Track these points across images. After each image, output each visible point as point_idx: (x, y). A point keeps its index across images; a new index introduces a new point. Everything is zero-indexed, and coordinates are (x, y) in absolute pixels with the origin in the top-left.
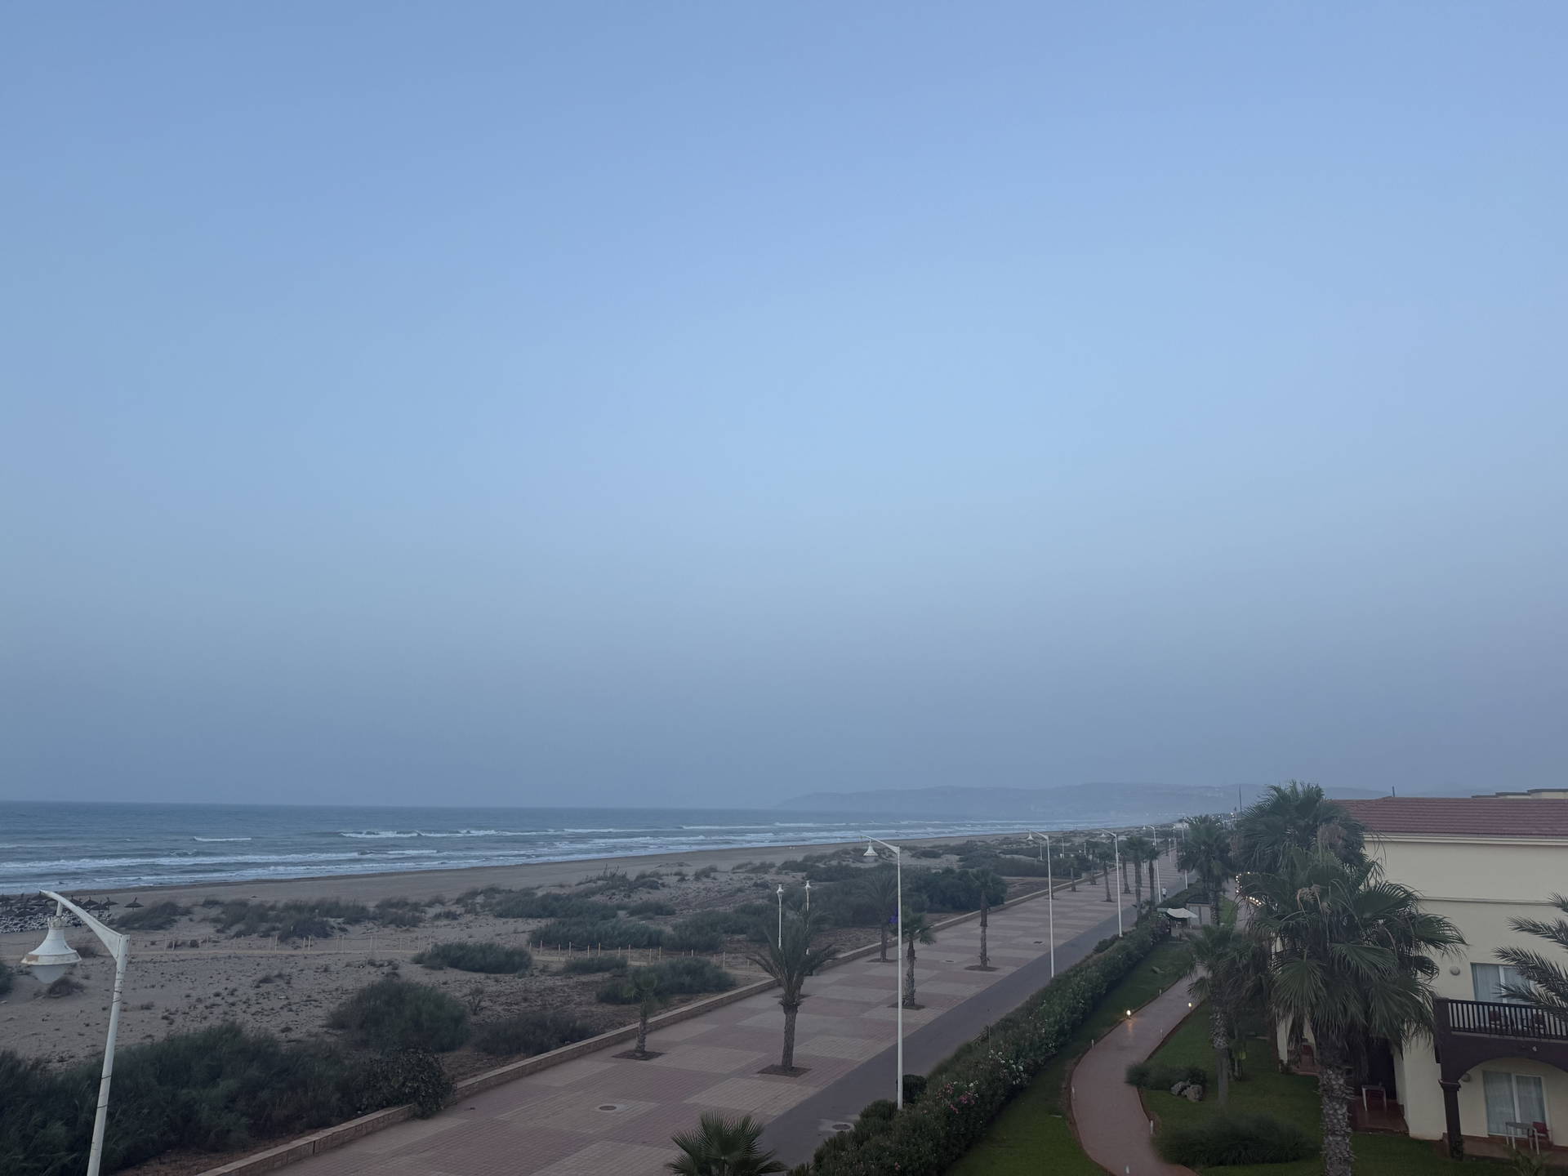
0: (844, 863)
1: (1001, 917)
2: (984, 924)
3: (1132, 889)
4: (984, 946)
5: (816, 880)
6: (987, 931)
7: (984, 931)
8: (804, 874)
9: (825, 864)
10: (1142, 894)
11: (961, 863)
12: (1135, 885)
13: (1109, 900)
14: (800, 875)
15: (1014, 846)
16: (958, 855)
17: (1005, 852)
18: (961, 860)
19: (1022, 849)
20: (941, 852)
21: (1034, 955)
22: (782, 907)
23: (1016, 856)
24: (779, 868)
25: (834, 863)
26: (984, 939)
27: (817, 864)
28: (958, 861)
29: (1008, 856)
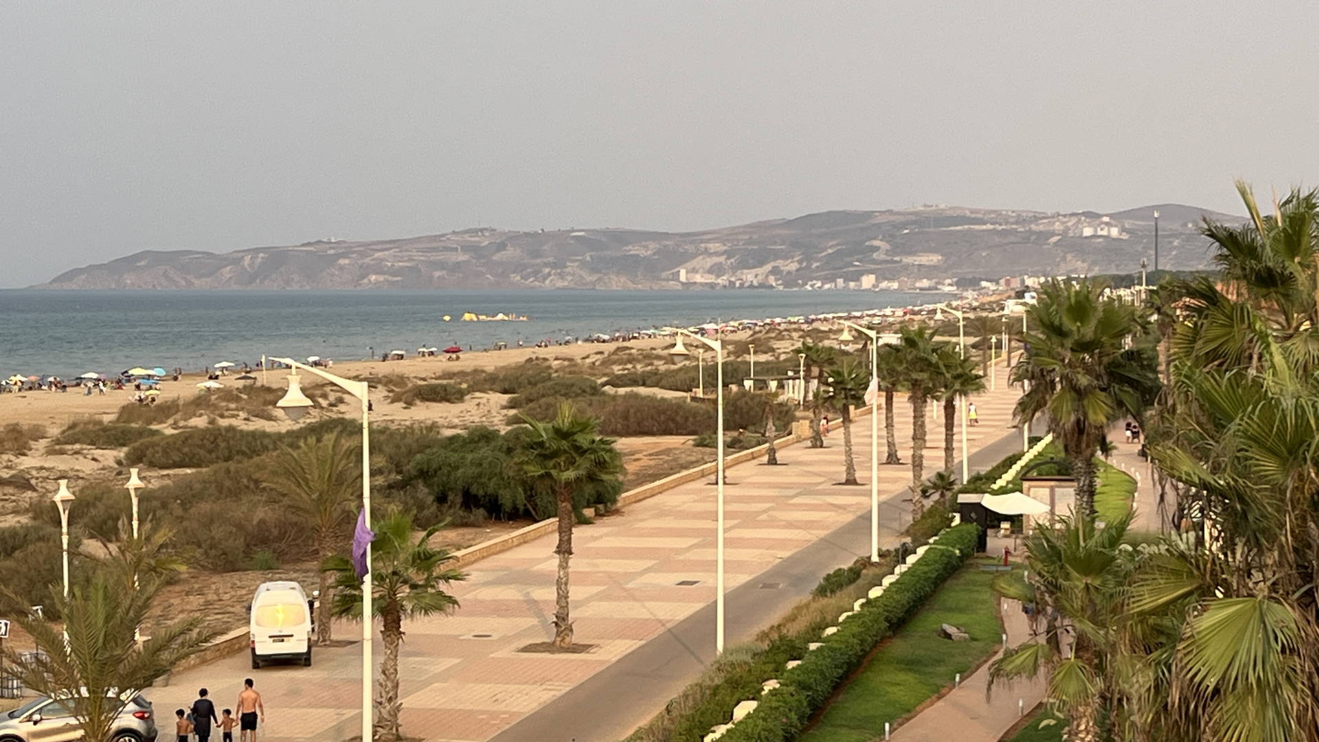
0: (224, 423)
1: (605, 530)
2: (564, 549)
3: (905, 454)
4: (563, 597)
5: (152, 465)
6: (571, 563)
7: (564, 566)
8: (122, 453)
9: (175, 426)
10: (925, 463)
11: (512, 412)
12: (912, 444)
13: (851, 481)
14: (110, 456)
15: (639, 366)
16: (505, 392)
17: (616, 382)
18: (512, 405)
19: (655, 373)
20: (464, 386)
21: (680, 611)
22: (69, 534)
23: (642, 391)
24: (58, 442)
25: (200, 422)
26: (562, 585)
27: (154, 427)
28: (504, 408)
29: (622, 391)
